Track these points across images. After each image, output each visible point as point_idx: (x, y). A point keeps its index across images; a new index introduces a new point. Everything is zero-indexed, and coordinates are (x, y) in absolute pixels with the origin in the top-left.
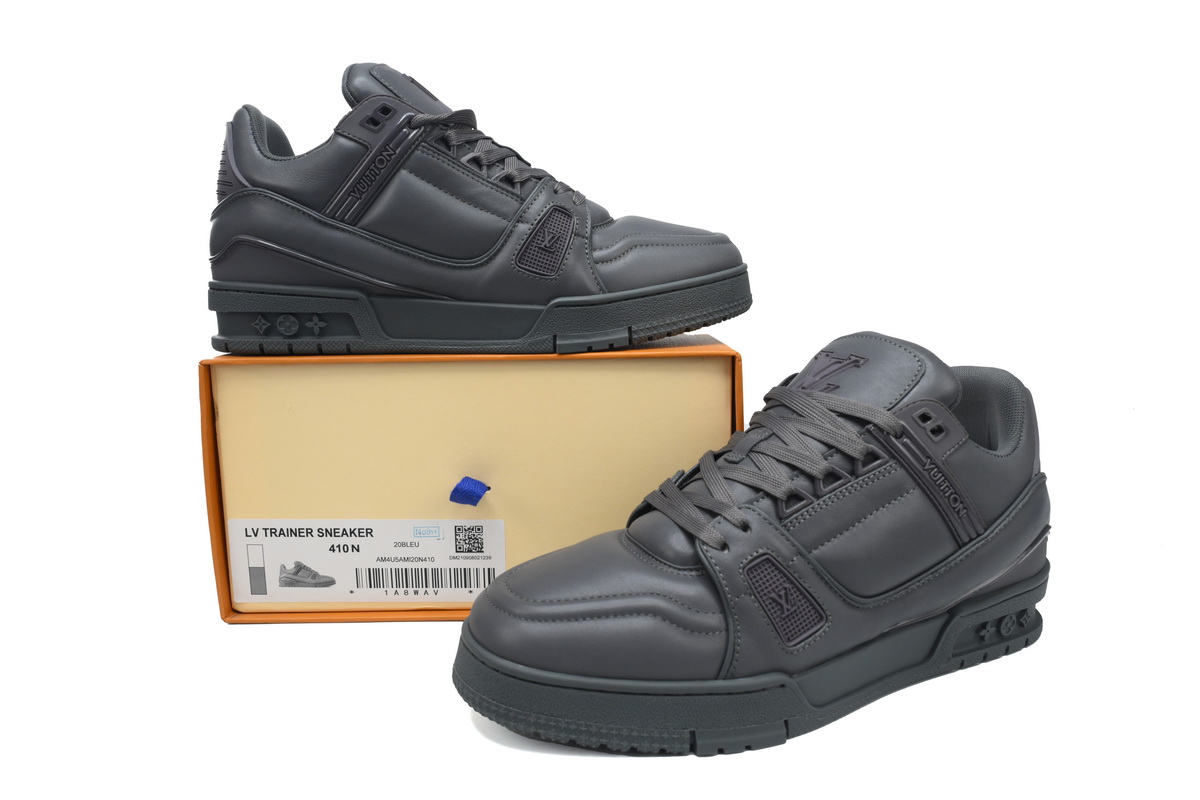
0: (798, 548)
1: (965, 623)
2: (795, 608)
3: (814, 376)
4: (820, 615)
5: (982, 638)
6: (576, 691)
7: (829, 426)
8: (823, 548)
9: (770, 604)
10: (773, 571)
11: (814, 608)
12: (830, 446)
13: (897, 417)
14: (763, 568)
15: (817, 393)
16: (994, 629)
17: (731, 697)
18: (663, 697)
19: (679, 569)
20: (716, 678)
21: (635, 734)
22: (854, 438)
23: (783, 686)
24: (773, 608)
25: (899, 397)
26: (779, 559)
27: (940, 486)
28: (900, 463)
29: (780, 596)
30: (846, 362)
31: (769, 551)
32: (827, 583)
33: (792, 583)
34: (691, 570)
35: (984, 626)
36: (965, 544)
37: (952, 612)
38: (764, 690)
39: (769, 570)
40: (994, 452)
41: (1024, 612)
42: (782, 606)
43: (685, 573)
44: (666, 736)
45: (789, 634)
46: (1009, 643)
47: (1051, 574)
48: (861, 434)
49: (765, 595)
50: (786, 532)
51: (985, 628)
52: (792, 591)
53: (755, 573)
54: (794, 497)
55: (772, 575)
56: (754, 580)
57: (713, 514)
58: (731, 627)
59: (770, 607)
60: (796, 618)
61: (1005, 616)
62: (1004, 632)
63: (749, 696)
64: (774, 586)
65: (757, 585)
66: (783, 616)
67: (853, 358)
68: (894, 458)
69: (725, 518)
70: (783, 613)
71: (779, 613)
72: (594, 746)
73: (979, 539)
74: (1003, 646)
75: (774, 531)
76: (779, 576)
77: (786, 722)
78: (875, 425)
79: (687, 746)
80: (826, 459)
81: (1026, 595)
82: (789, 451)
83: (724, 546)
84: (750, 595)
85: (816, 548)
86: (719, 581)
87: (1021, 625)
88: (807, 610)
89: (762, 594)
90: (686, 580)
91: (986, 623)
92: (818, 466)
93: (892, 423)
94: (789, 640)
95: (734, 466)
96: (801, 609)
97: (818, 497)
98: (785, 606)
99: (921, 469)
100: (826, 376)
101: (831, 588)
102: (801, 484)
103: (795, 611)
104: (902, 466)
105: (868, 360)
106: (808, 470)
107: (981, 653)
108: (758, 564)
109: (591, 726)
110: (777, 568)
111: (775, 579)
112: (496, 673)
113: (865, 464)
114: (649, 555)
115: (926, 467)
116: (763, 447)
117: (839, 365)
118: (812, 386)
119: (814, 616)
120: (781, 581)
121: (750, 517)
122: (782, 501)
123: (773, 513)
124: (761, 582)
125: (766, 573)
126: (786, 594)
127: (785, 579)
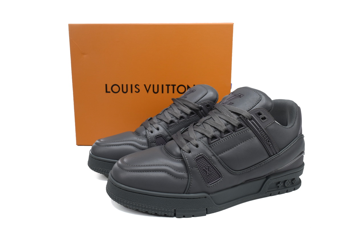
0: (213, 154)
1: (272, 181)
2: (211, 173)
3: (227, 100)
4: (220, 176)
5: (278, 187)
6: (139, 194)
7: (228, 115)
8: (222, 154)
9: (203, 171)
10: (204, 161)
11: (218, 173)
12: (228, 122)
13: (250, 113)
14: (201, 159)
15: (226, 105)
16: (283, 184)
17: (188, 199)
18: (166, 198)
19: (176, 158)
20: (184, 193)
21: (156, 209)
22: (235, 119)
23: (205, 197)
24: (204, 172)
25: (252, 107)
26: (207, 157)
27: (263, 136)
28: (250, 128)
29: (206, 169)
30: (237, 96)
31: (204, 154)
32: (223, 165)
33: (210, 165)
34: (179, 159)
35: (279, 183)
36: (272, 156)
37: (267, 177)
38: (199, 198)
39: (203, 160)
40: (286, 127)
41: (294, 179)
42: (207, 172)
43: (178, 159)
44: (166, 210)
45: (209, 181)
46: (288, 189)
47: (305, 166)
48: (238, 118)
49: (201, 168)
50: (210, 149)
51: (279, 184)
52: (211, 167)
53: (199, 161)
54: (214, 137)
55: (204, 162)
56: (198, 163)
57: (188, 141)
58: (190, 177)
59: (203, 172)
60: (211, 176)
61: (287, 180)
62: (286, 185)
63: (194, 200)
64: (204, 165)
65: (199, 164)
66: (207, 175)
67: (239, 95)
68: (248, 126)
69: (191, 143)
70: (207, 174)
71: (205, 174)
72: (144, 212)
73: (277, 154)
74: (286, 189)
75: (206, 148)
76: (206, 162)
77: (207, 209)
78: (242, 116)
79: (173, 214)
80: (226, 126)
81: (294, 174)
82: (215, 123)
83: (190, 152)
84: (196, 168)
85: (220, 154)
86: (187, 163)
87: (293, 183)
88: (215, 174)
89: (200, 167)
90: (177, 162)
91: (280, 182)
92: (223, 128)
93: (248, 115)
94: (209, 183)
95: (198, 127)
96: (213, 173)
97: (222, 138)
98: (208, 172)
99: (257, 131)
100: (230, 100)
101: (224, 167)
102: (217, 133)
103: (211, 174)
104: (251, 129)
105: (244, 95)
106: (219, 129)
107: (278, 191)
108: (200, 158)
109: (143, 205)
110: (206, 160)
111: (205, 163)
112: (116, 187)
113: (238, 128)
114: (168, 153)
115: (259, 130)
116: (208, 121)
117: (235, 97)
118: (226, 103)
119: (218, 176)
120: (207, 164)
121: (199, 143)
122: (210, 138)
123: (207, 142)
124: (200, 164)
125: (202, 161)
126: (208, 168)
127: (208, 163)
